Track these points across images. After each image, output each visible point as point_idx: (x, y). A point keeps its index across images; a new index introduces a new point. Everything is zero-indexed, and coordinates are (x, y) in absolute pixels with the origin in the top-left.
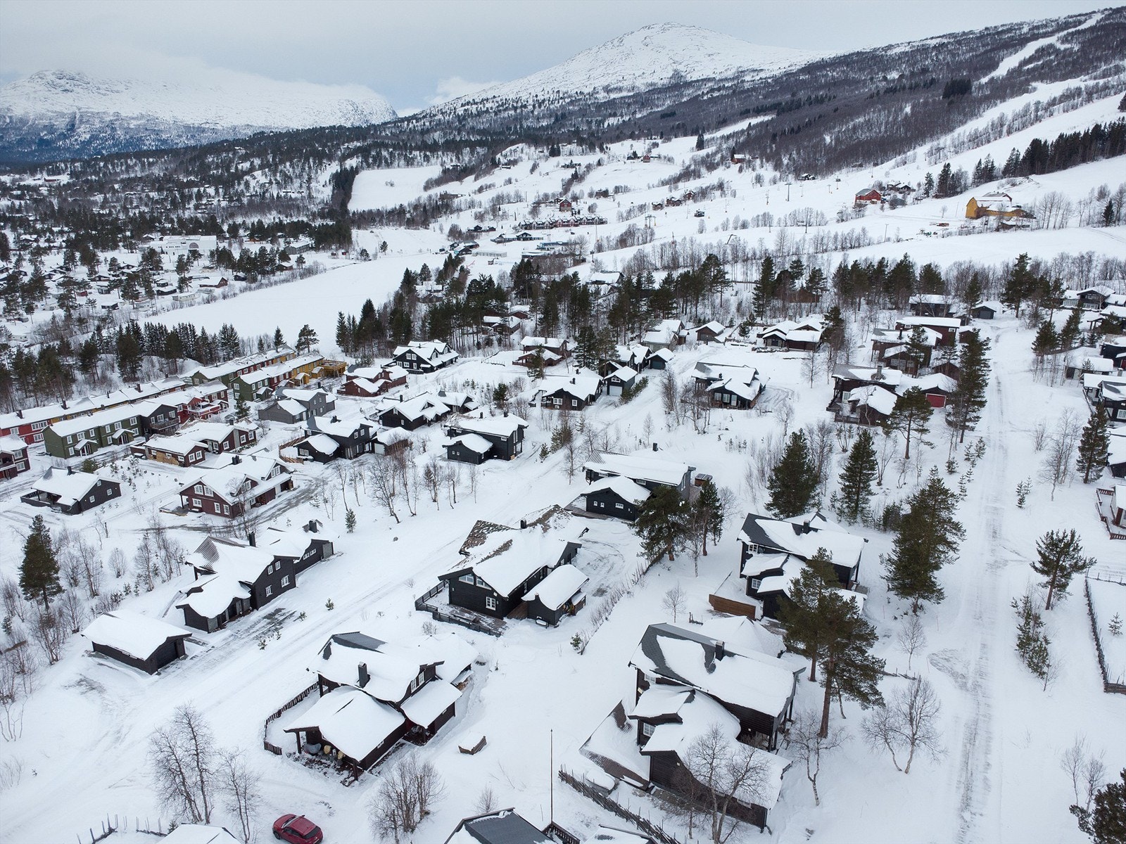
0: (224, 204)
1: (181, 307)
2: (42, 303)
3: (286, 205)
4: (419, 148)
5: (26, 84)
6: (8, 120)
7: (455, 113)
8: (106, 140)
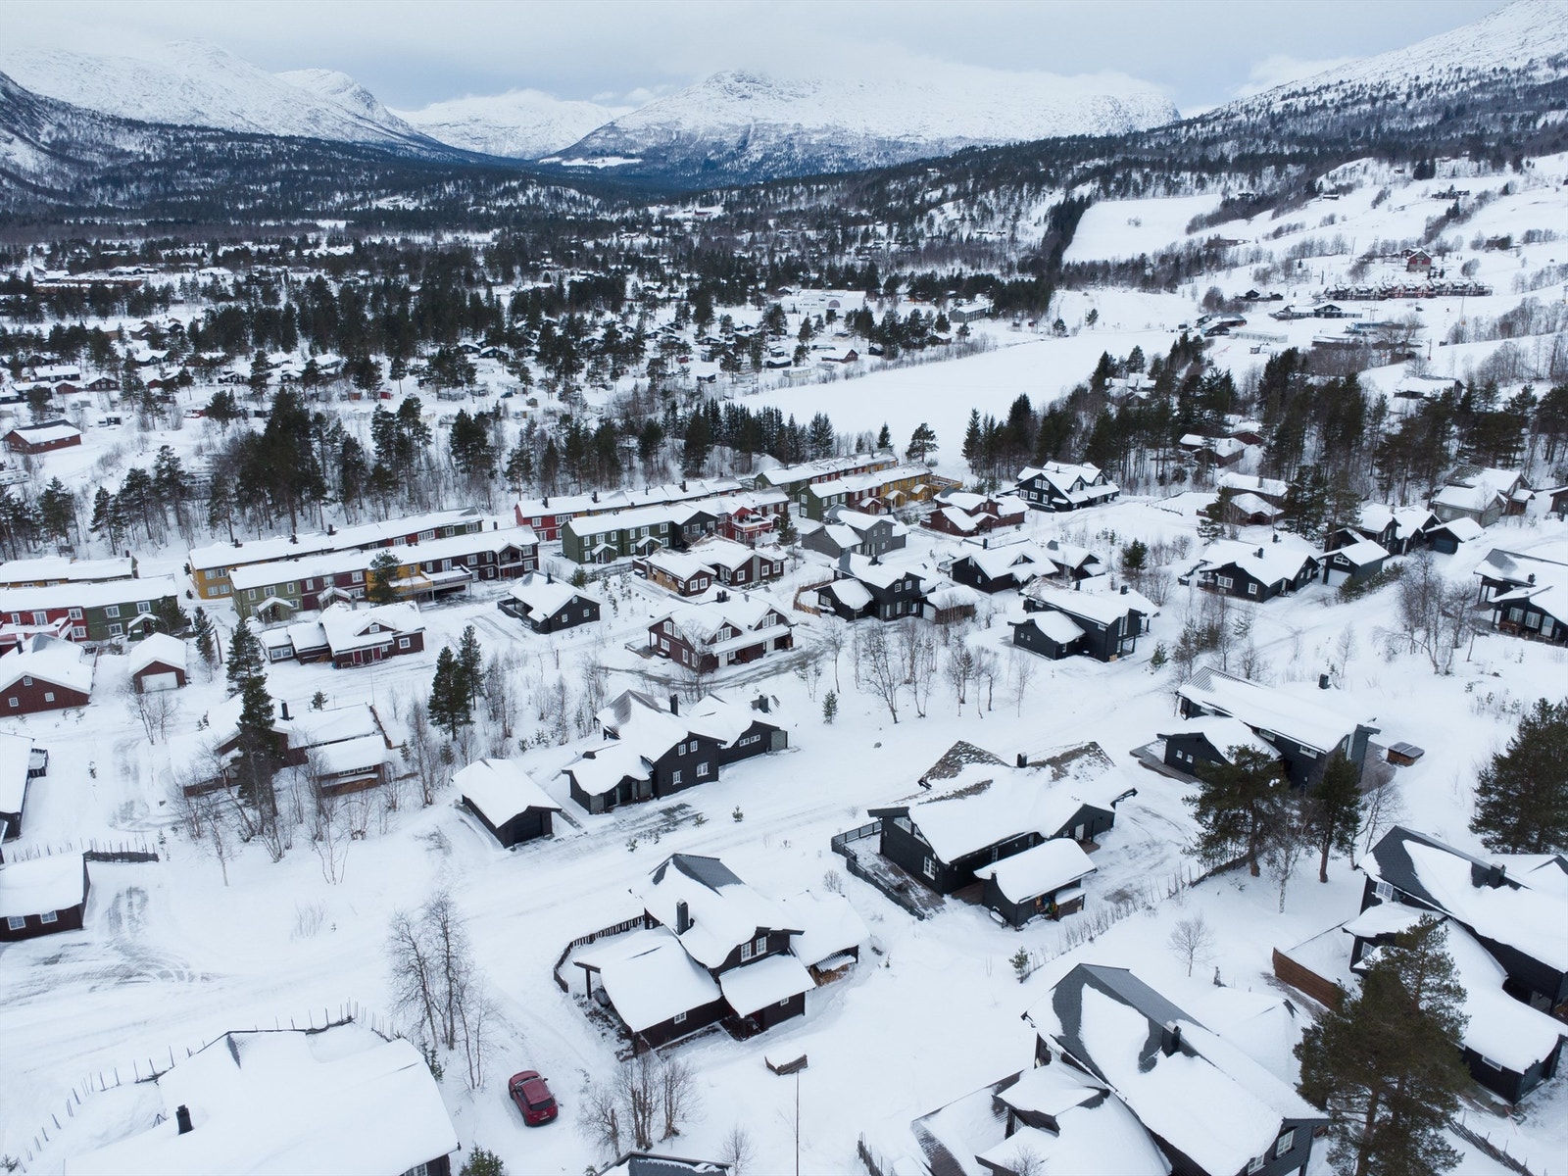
0: (894, 247)
1: (790, 386)
2: (635, 367)
3: (975, 251)
4: (1192, 168)
5: (701, 90)
6: (675, 137)
7: (1267, 110)
8: (780, 161)
